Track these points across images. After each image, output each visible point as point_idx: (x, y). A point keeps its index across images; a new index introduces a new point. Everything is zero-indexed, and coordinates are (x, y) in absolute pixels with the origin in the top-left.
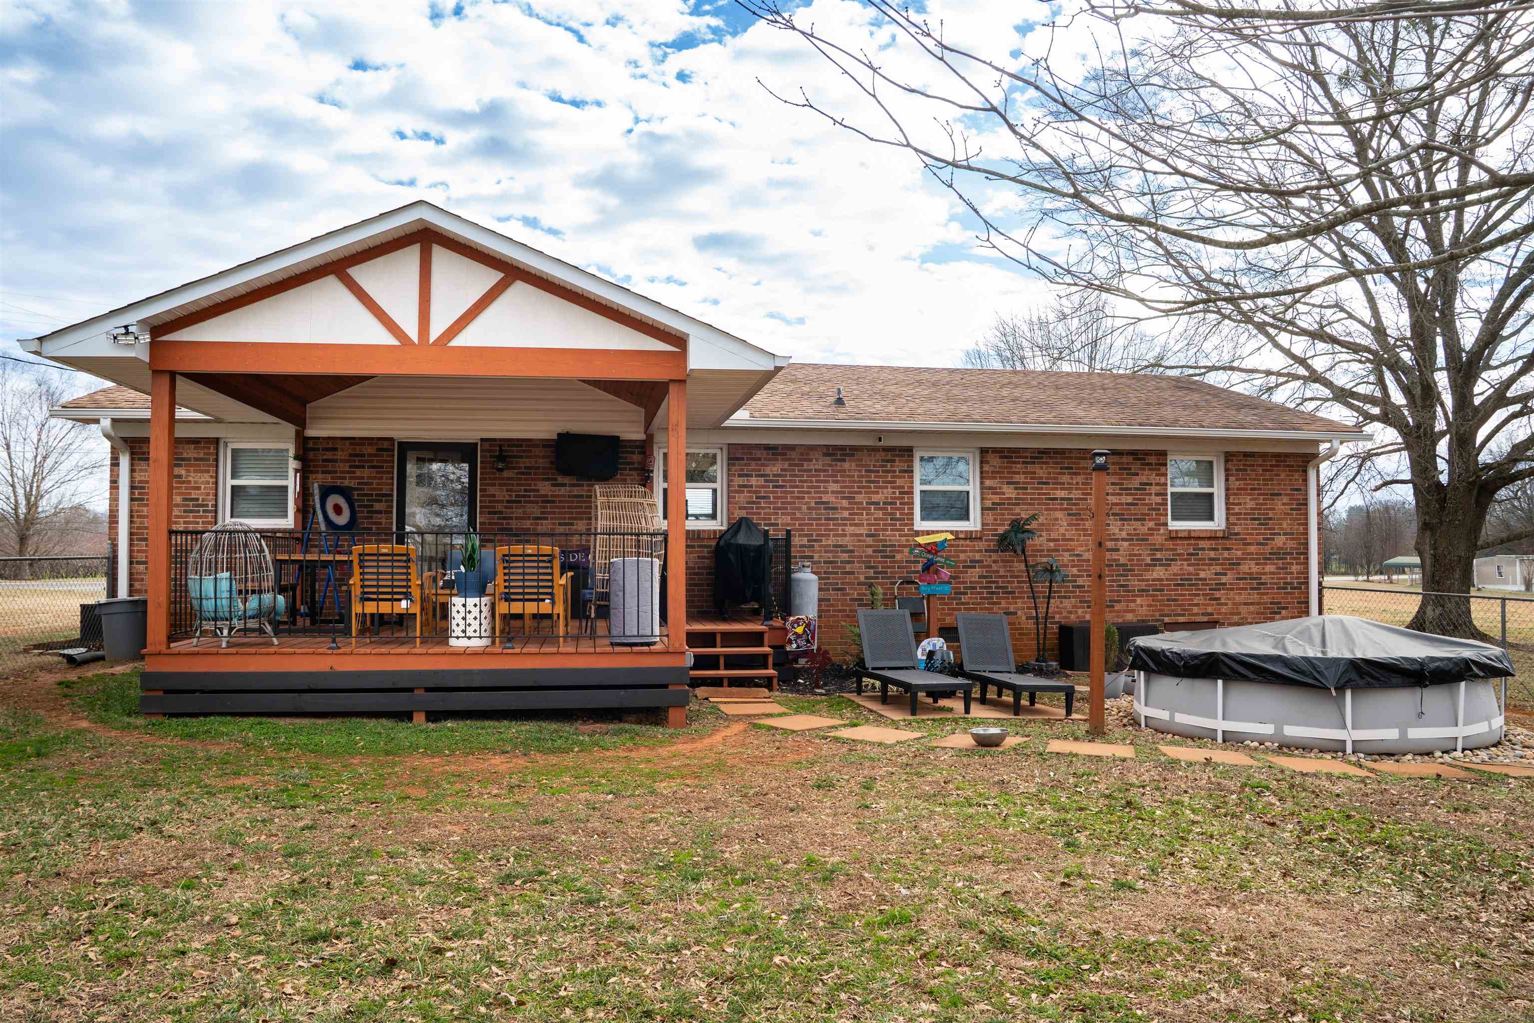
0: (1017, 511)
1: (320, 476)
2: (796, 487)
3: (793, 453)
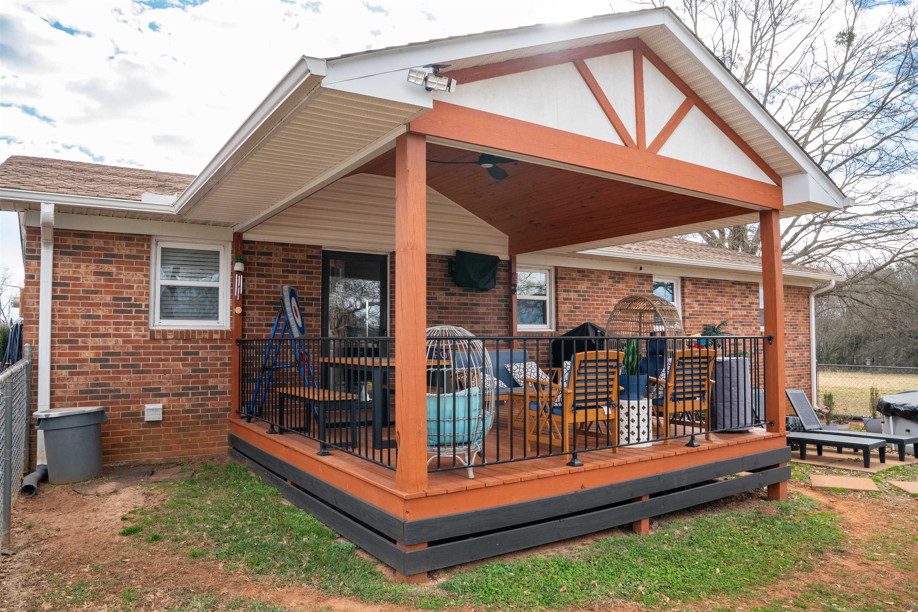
0: (700, 319)
1: (255, 279)
2: (595, 300)
3: (593, 276)
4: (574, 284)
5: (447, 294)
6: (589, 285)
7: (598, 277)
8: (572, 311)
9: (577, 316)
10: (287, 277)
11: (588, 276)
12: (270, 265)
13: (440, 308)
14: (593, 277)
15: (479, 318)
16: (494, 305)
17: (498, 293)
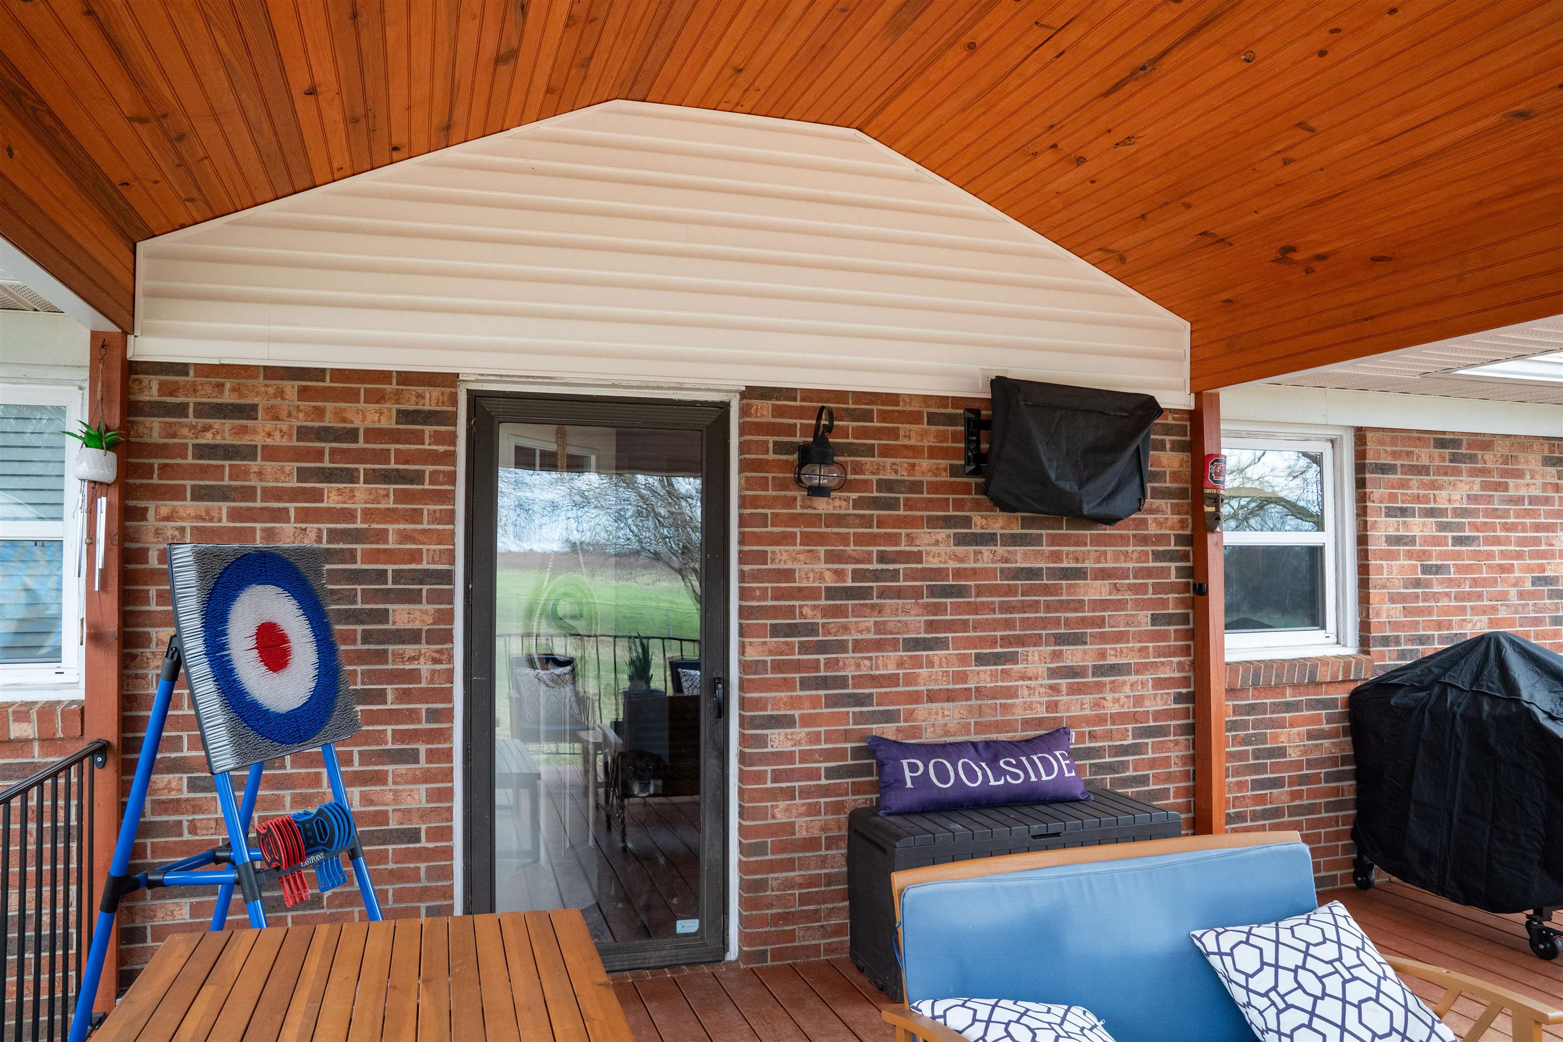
1: (188, 507)
2: (1497, 541)
3: (1488, 456)
4: (1424, 485)
5: (961, 540)
6: (1476, 490)
7: (1506, 460)
8: (1417, 583)
9: (1436, 597)
10: (317, 496)
11: (1472, 458)
12: (250, 453)
13: (934, 592)
14: (1490, 460)
15: (1084, 622)
16: (1138, 573)
17: (1153, 530)
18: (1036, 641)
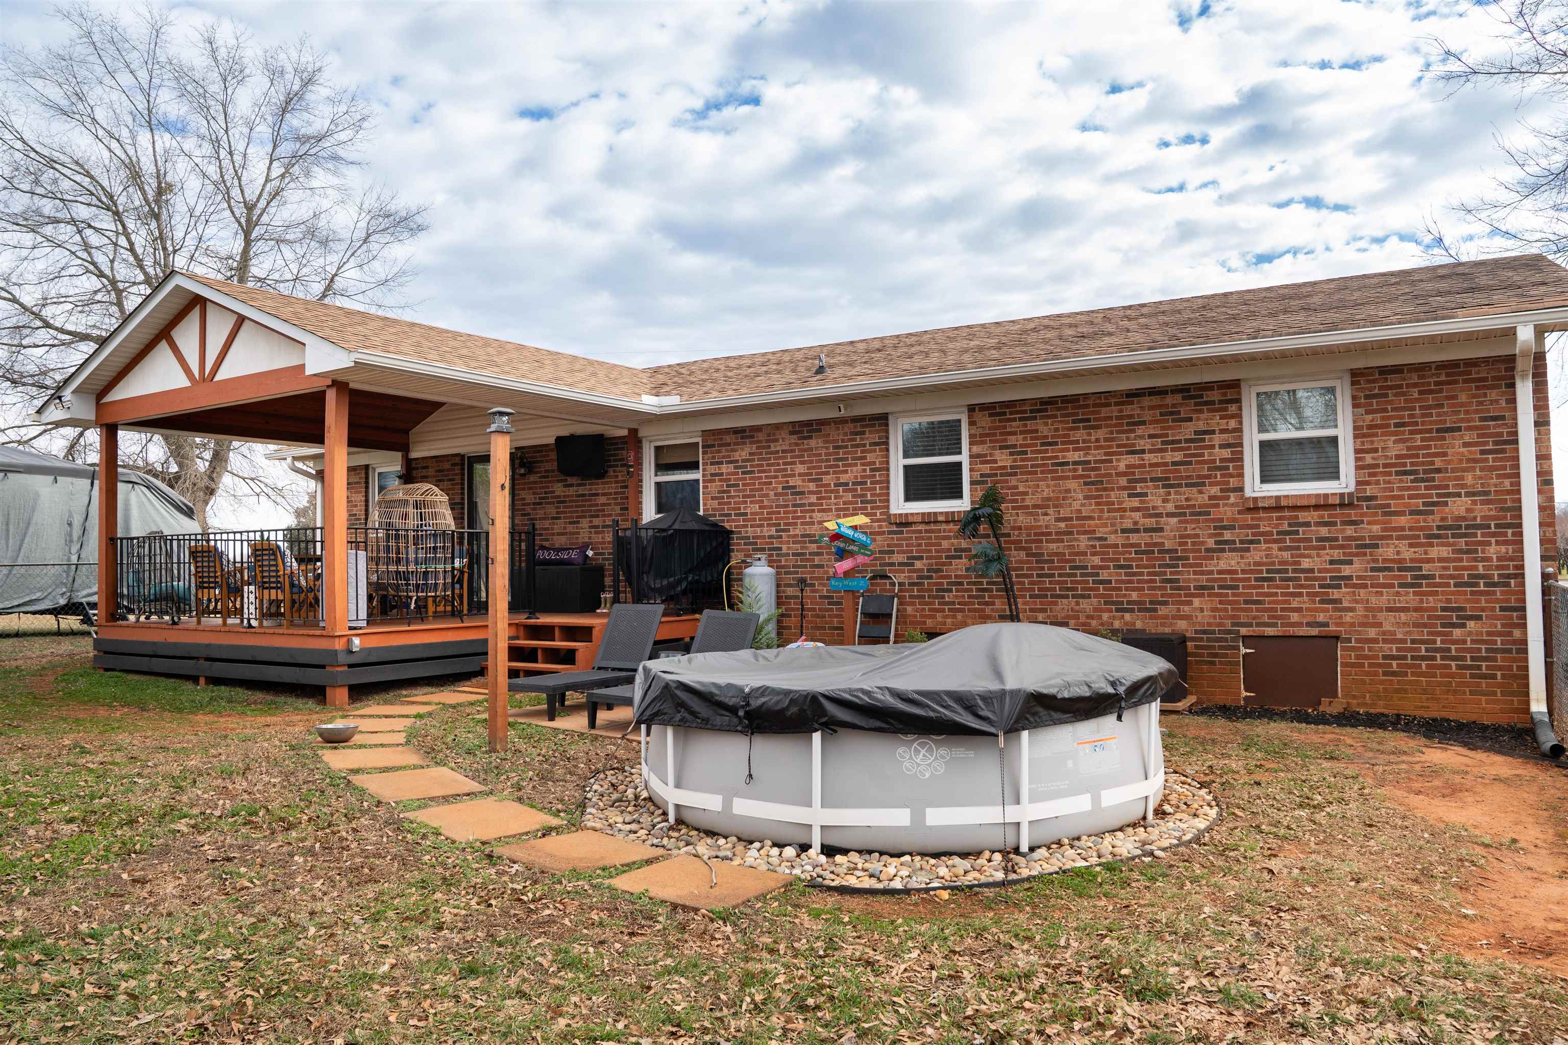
0: (1014, 483)
2: (764, 471)
3: (760, 434)
4: (727, 451)
5: (565, 486)
6: (754, 450)
7: (769, 435)
8: (724, 492)
11: (752, 437)
14: (761, 436)
15: (598, 510)
16: (616, 493)
17: (620, 478)
18: (585, 517)
